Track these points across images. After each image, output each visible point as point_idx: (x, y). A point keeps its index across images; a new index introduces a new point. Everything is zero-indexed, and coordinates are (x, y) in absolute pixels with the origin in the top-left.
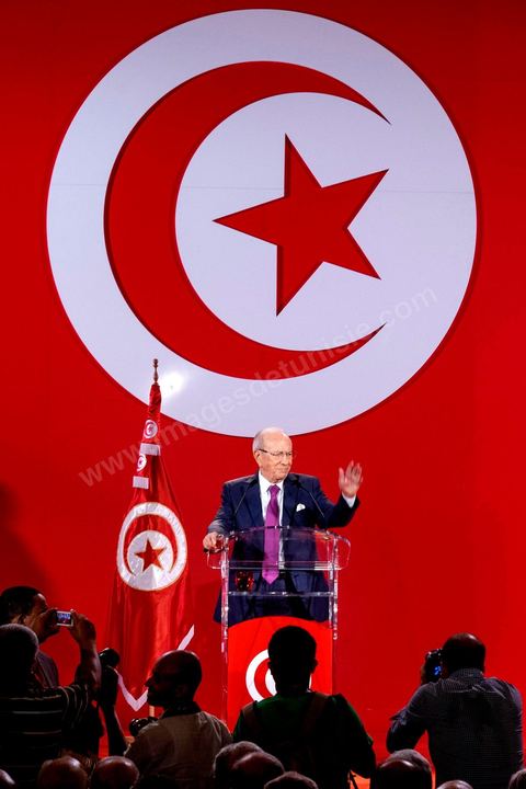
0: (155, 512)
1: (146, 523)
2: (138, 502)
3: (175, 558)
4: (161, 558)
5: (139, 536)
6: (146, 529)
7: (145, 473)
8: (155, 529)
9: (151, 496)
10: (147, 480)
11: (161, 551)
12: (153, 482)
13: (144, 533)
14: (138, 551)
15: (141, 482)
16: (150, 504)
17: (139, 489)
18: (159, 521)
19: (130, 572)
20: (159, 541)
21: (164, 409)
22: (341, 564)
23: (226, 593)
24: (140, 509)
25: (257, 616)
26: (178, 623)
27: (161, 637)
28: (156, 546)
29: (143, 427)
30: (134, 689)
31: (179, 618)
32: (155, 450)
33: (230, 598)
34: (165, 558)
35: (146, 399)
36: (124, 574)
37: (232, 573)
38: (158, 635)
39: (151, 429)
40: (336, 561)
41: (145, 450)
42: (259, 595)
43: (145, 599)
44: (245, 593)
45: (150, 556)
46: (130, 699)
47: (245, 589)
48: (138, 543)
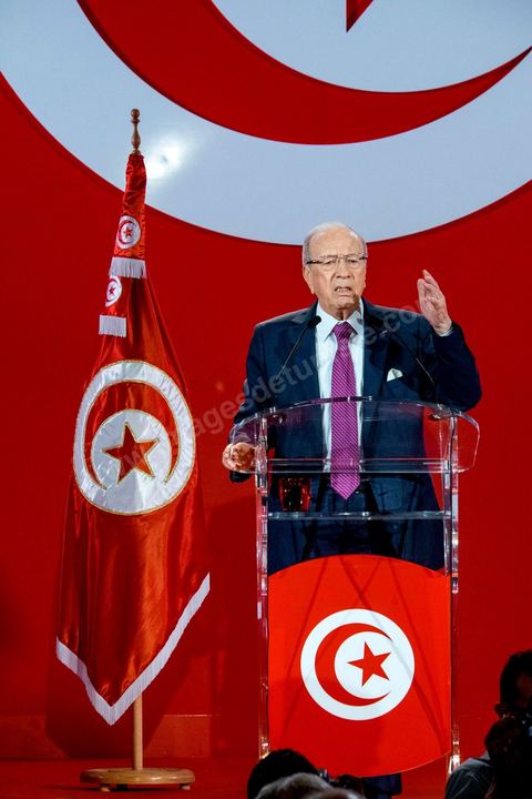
0: (139, 378)
1: (123, 396)
2: (109, 361)
3: (175, 457)
4: (150, 457)
5: (110, 420)
6: (122, 408)
7: (119, 309)
8: (139, 406)
9: (132, 349)
10: (122, 322)
11: (149, 445)
12: (135, 326)
13: (121, 413)
14: (110, 445)
15: (112, 326)
16: (129, 364)
17: (110, 338)
18: (146, 393)
19: (97, 483)
20: (146, 427)
21: (152, 198)
22: (462, 463)
23: (263, 516)
24: (112, 374)
25: (318, 556)
26: (183, 570)
27: (152, 596)
28: (141, 437)
29: (116, 228)
30: (106, 686)
31: (183, 562)
32: (137, 268)
33: (271, 523)
34: (158, 457)
35: (120, 182)
36: (86, 486)
37: (274, 481)
38: (147, 592)
39: (129, 233)
40: (455, 457)
41: (120, 268)
42: (322, 518)
43: (123, 529)
44: (296, 516)
45: (130, 454)
46: (99, 703)
47: (297, 508)
48: (111, 431)
